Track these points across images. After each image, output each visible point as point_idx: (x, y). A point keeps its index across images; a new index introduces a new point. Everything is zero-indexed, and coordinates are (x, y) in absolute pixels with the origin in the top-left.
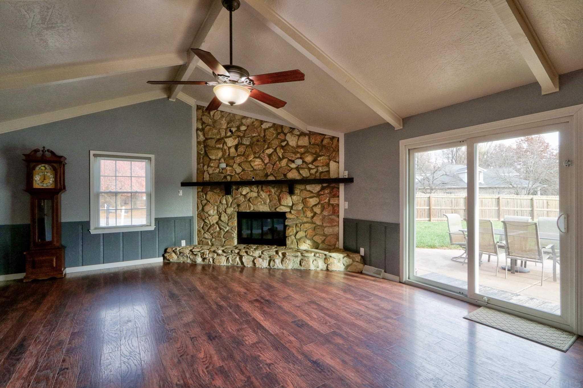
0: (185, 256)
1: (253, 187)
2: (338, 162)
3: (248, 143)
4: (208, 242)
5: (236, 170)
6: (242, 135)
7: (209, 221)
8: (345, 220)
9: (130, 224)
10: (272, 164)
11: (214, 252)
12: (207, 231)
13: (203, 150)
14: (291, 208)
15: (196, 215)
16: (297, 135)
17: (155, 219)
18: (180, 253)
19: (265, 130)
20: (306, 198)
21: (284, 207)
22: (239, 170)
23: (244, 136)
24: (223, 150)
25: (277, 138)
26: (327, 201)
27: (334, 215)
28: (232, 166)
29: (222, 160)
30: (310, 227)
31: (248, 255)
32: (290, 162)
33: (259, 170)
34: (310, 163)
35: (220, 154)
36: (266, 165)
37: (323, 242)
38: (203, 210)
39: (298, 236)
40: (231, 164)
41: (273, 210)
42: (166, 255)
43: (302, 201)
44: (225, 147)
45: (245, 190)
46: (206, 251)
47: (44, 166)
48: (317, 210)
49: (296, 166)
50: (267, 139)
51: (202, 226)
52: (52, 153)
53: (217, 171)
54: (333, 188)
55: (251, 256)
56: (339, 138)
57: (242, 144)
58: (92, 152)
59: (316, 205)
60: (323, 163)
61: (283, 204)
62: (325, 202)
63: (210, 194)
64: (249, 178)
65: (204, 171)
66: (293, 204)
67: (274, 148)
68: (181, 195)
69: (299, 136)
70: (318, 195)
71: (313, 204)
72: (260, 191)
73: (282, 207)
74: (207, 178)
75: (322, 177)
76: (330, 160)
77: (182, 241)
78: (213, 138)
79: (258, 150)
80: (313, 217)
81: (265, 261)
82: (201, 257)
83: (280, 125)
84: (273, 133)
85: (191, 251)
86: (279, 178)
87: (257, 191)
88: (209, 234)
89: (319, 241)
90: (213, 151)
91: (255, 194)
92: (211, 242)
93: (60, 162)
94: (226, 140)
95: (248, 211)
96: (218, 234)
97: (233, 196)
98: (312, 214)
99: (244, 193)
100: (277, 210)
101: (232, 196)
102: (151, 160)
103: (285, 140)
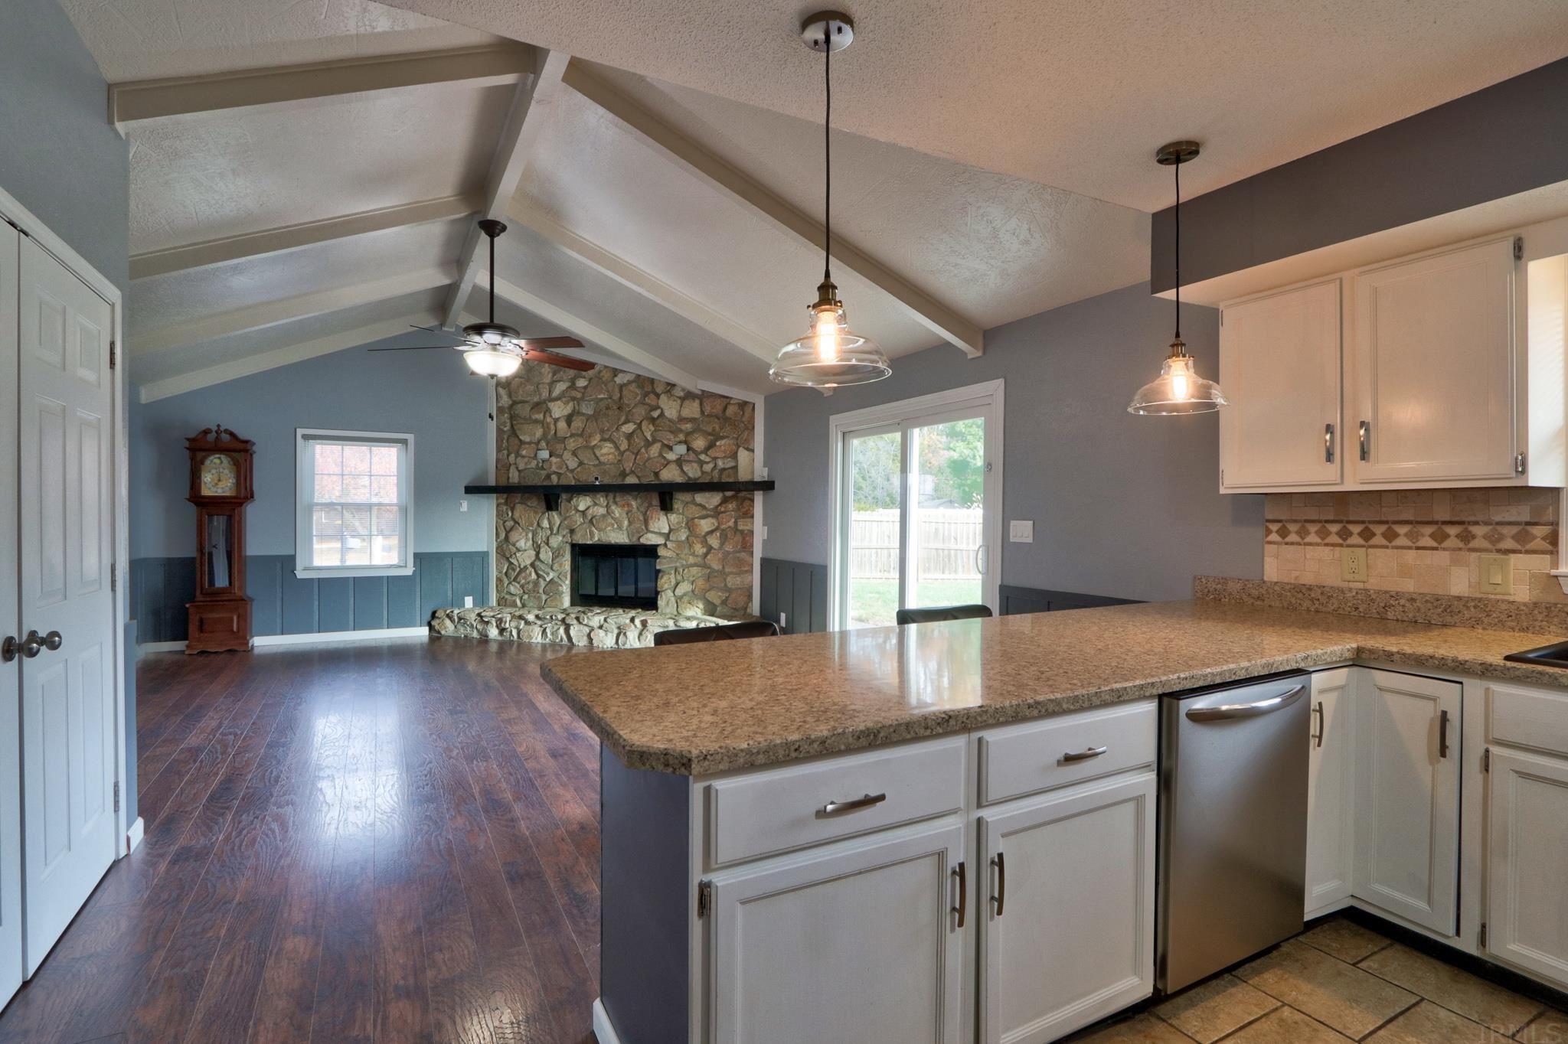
0: (468, 625)
1: (598, 496)
2: (753, 451)
3: (590, 412)
4: (515, 601)
5: (568, 463)
6: (579, 395)
7: (518, 560)
8: (765, 562)
9: (368, 563)
10: (633, 453)
11: (521, 617)
12: (515, 580)
13: (508, 424)
14: (667, 536)
15: (495, 550)
16: (680, 398)
17: (415, 554)
18: (460, 619)
19: (621, 387)
20: (693, 519)
21: (654, 535)
22: (572, 463)
23: (582, 399)
24: (545, 425)
25: (642, 403)
26: (731, 523)
27: (744, 552)
28: (562, 455)
29: (543, 444)
30: (700, 574)
31: (580, 623)
32: (666, 449)
33: (610, 464)
34: (702, 452)
35: (539, 433)
36: (622, 454)
37: (724, 602)
38: (507, 538)
39: (679, 592)
40: (560, 452)
41: (634, 541)
42: (433, 623)
43: (687, 524)
44: (549, 419)
45: (583, 503)
46: (505, 615)
47: (219, 458)
48: (714, 541)
49: (677, 457)
50: (626, 404)
51: (505, 571)
52: (232, 434)
53: (534, 464)
54: (745, 499)
55: (585, 625)
56: (754, 404)
57: (579, 413)
58: (300, 432)
59: (711, 532)
60: (724, 452)
61: (652, 530)
62: (729, 527)
63: (519, 508)
64: (591, 480)
65: (510, 465)
66: (671, 530)
67: (639, 421)
68: (466, 509)
69: (683, 399)
70: (716, 513)
71: (707, 530)
72: (611, 503)
73: (650, 535)
74: (514, 477)
75: (725, 479)
76: (738, 447)
77: (466, 598)
78: (527, 402)
79: (608, 425)
80: (706, 555)
81: (609, 635)
82: (497, 626)
83: (649, 378)
84: (637, 395)
85: (479, 615)
86: (645, 481)
87: (605, 504)
88: (518, 586)
89: (717, 602)
90: (526, 427)
91: (602, 511)
92: (521, 602)
93: (246, 451)
94: (551, 405)
95: (588, 543)
96: (534, 586)
97: (562, 512)
98: (705, 550)
99: (582, 507)
100: (641, 540)
101: (560, 514)
102: (407, 445)
103: (658, 407)
